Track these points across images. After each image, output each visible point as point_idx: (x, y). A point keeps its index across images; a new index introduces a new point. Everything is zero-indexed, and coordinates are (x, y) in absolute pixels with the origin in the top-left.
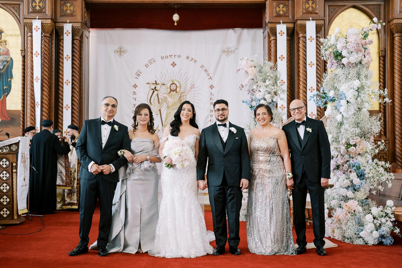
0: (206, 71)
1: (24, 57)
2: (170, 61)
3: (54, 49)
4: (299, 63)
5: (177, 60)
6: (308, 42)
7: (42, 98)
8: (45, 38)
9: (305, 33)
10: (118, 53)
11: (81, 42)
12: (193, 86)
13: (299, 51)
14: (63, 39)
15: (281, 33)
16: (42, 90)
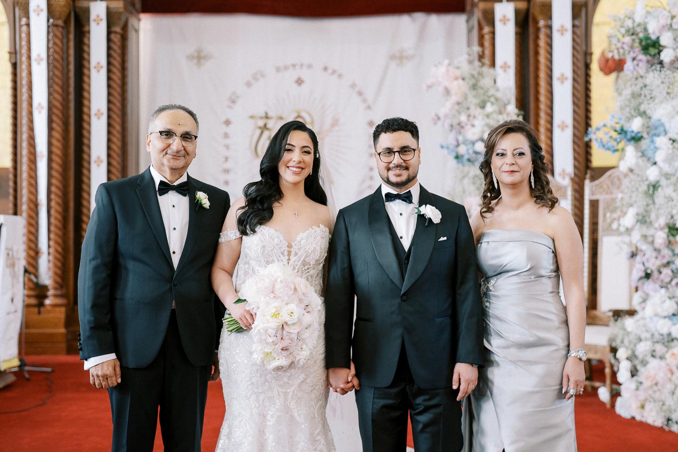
0: (360, 93)
1: (15, 66)
2: (293, 75)
3: (72, 52)
4: (537, 77)
5: (304, 74)
6: (556, 36)
7: (50, 144)
8: (55, 28)
9: (550, 18)
10: (195, 61)
11: (124, 38)
12: (335, 123)
13: (537, 53)
14: (89, 32)
15: (505, 20)
16: (50, 129)
